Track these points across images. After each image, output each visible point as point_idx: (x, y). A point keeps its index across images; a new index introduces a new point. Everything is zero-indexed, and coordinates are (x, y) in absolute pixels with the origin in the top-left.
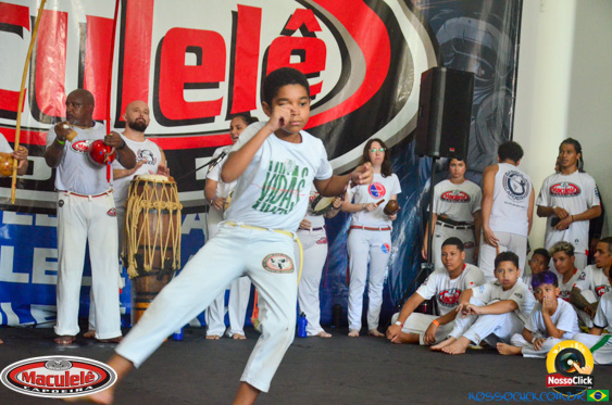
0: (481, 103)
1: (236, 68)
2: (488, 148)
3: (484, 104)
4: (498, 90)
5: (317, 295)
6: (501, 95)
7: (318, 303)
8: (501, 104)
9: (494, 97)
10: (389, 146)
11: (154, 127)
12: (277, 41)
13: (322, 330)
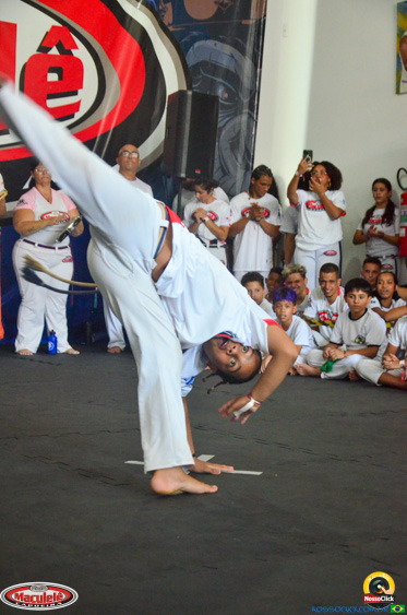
0: (224, 126)
2: (231, 169)
3: (228, 127)
4: (241, 113)
5: (64, 312)
6: (244, 118)
7: (65, 321)
8: (244, 127)
9: (237, 120)
12: (32, 58)
13: (70, 347)
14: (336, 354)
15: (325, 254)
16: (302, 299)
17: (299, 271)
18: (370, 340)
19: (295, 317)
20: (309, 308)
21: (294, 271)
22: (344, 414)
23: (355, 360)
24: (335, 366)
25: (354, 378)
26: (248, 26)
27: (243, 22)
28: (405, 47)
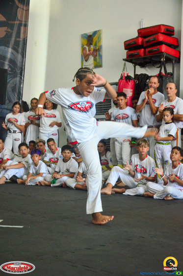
0: (9, 82)
4: (17, 77)
6: (18, 79)
8: (18, 82)
9: (15, 79)
14: (58, 176)
15: (53, 135)
16: (43, 154)
17: (42, 142)
18: (71, 170)
19: (40, 161)
20: (46, 157)
21: (40, 142)
22: (60, 201)
23: (65, 179)
24: (57, 181)
25: (64, 186)
26: (19, 41)
27: (17, 39)
28: (84, 51)
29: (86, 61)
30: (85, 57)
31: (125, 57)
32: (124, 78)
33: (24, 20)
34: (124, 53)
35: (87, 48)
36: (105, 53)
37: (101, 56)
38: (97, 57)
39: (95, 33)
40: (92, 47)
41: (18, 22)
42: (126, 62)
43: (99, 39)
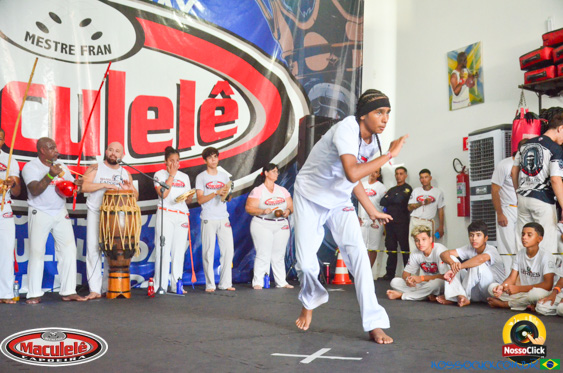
1: (181, 119)
10: (280, 167)
11: (128, 159)
12: (206, 102)
26: (351, 72)
27: (348, 70)
28: (454, 80)
29: (457, 94)
30: (456, 89)
31: (522, 82)
32: (522, 117)
33: (356, 39)
34: (520, 76)
35: (458, 74)
36: (487, 79)
37: (480, 85)
38: (475, 87)
39: (470, 48)
40: (466, 71)
41: (348, 43)
42: (525, 91)
43: (477, 57)
